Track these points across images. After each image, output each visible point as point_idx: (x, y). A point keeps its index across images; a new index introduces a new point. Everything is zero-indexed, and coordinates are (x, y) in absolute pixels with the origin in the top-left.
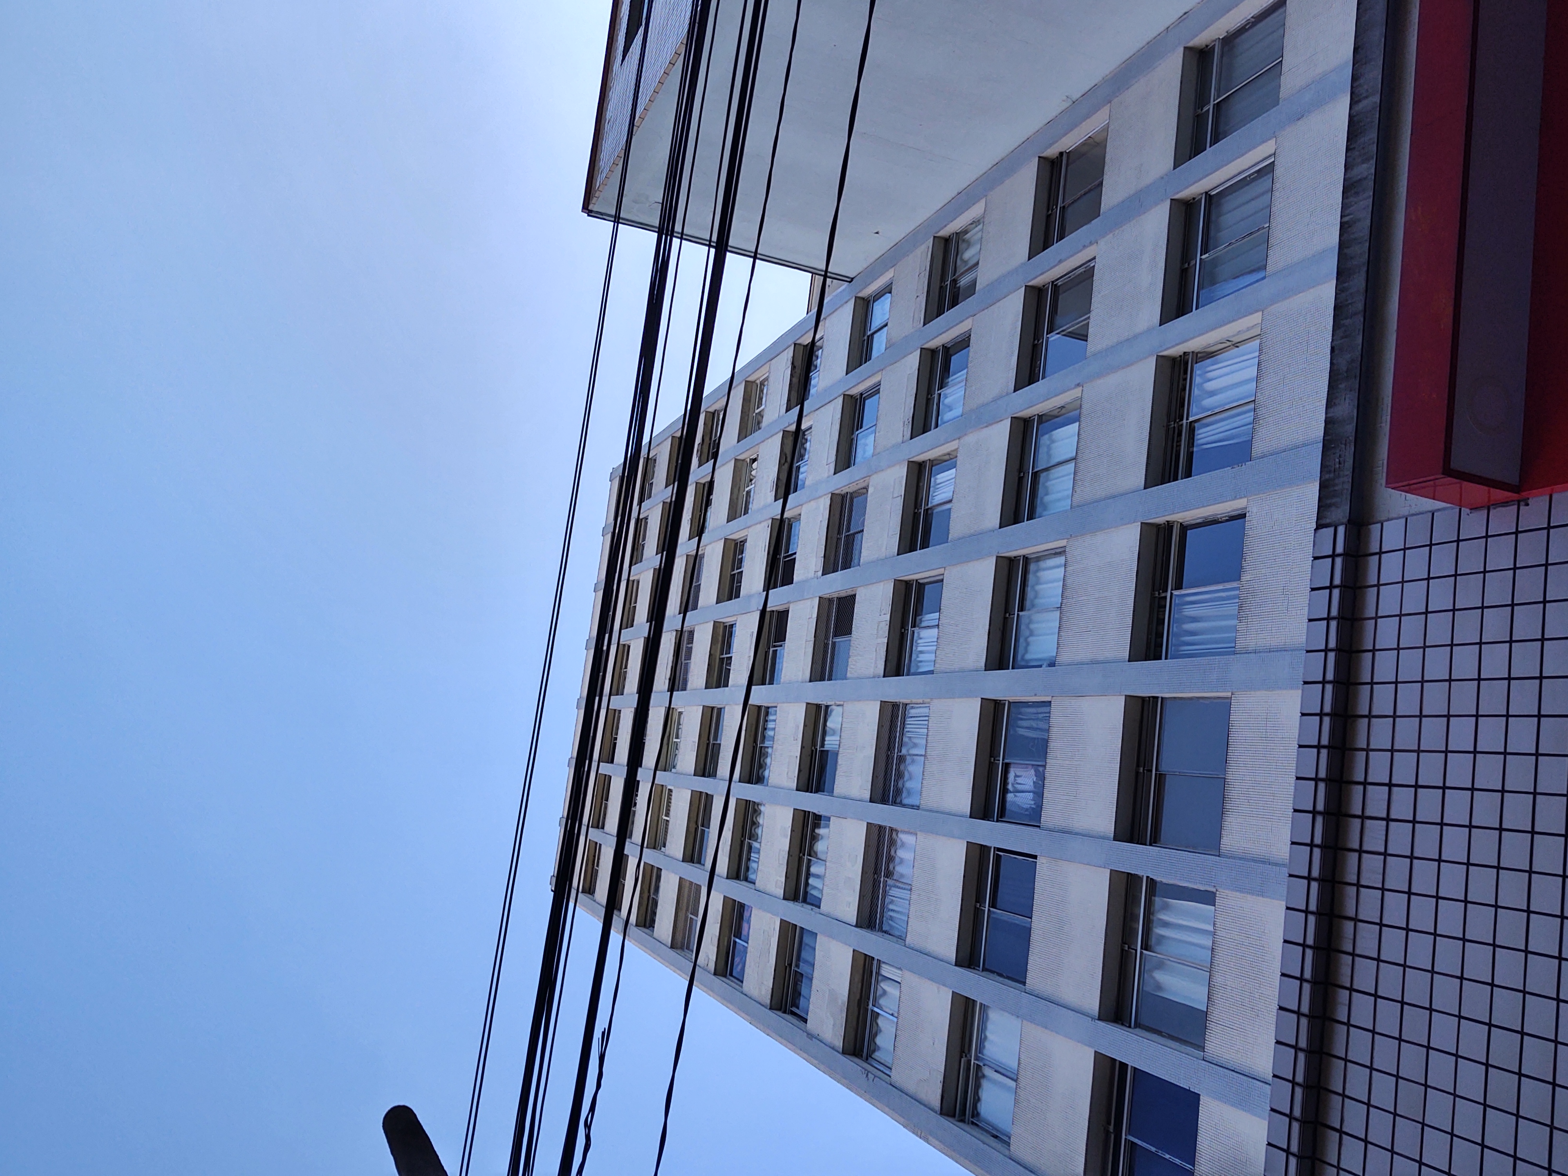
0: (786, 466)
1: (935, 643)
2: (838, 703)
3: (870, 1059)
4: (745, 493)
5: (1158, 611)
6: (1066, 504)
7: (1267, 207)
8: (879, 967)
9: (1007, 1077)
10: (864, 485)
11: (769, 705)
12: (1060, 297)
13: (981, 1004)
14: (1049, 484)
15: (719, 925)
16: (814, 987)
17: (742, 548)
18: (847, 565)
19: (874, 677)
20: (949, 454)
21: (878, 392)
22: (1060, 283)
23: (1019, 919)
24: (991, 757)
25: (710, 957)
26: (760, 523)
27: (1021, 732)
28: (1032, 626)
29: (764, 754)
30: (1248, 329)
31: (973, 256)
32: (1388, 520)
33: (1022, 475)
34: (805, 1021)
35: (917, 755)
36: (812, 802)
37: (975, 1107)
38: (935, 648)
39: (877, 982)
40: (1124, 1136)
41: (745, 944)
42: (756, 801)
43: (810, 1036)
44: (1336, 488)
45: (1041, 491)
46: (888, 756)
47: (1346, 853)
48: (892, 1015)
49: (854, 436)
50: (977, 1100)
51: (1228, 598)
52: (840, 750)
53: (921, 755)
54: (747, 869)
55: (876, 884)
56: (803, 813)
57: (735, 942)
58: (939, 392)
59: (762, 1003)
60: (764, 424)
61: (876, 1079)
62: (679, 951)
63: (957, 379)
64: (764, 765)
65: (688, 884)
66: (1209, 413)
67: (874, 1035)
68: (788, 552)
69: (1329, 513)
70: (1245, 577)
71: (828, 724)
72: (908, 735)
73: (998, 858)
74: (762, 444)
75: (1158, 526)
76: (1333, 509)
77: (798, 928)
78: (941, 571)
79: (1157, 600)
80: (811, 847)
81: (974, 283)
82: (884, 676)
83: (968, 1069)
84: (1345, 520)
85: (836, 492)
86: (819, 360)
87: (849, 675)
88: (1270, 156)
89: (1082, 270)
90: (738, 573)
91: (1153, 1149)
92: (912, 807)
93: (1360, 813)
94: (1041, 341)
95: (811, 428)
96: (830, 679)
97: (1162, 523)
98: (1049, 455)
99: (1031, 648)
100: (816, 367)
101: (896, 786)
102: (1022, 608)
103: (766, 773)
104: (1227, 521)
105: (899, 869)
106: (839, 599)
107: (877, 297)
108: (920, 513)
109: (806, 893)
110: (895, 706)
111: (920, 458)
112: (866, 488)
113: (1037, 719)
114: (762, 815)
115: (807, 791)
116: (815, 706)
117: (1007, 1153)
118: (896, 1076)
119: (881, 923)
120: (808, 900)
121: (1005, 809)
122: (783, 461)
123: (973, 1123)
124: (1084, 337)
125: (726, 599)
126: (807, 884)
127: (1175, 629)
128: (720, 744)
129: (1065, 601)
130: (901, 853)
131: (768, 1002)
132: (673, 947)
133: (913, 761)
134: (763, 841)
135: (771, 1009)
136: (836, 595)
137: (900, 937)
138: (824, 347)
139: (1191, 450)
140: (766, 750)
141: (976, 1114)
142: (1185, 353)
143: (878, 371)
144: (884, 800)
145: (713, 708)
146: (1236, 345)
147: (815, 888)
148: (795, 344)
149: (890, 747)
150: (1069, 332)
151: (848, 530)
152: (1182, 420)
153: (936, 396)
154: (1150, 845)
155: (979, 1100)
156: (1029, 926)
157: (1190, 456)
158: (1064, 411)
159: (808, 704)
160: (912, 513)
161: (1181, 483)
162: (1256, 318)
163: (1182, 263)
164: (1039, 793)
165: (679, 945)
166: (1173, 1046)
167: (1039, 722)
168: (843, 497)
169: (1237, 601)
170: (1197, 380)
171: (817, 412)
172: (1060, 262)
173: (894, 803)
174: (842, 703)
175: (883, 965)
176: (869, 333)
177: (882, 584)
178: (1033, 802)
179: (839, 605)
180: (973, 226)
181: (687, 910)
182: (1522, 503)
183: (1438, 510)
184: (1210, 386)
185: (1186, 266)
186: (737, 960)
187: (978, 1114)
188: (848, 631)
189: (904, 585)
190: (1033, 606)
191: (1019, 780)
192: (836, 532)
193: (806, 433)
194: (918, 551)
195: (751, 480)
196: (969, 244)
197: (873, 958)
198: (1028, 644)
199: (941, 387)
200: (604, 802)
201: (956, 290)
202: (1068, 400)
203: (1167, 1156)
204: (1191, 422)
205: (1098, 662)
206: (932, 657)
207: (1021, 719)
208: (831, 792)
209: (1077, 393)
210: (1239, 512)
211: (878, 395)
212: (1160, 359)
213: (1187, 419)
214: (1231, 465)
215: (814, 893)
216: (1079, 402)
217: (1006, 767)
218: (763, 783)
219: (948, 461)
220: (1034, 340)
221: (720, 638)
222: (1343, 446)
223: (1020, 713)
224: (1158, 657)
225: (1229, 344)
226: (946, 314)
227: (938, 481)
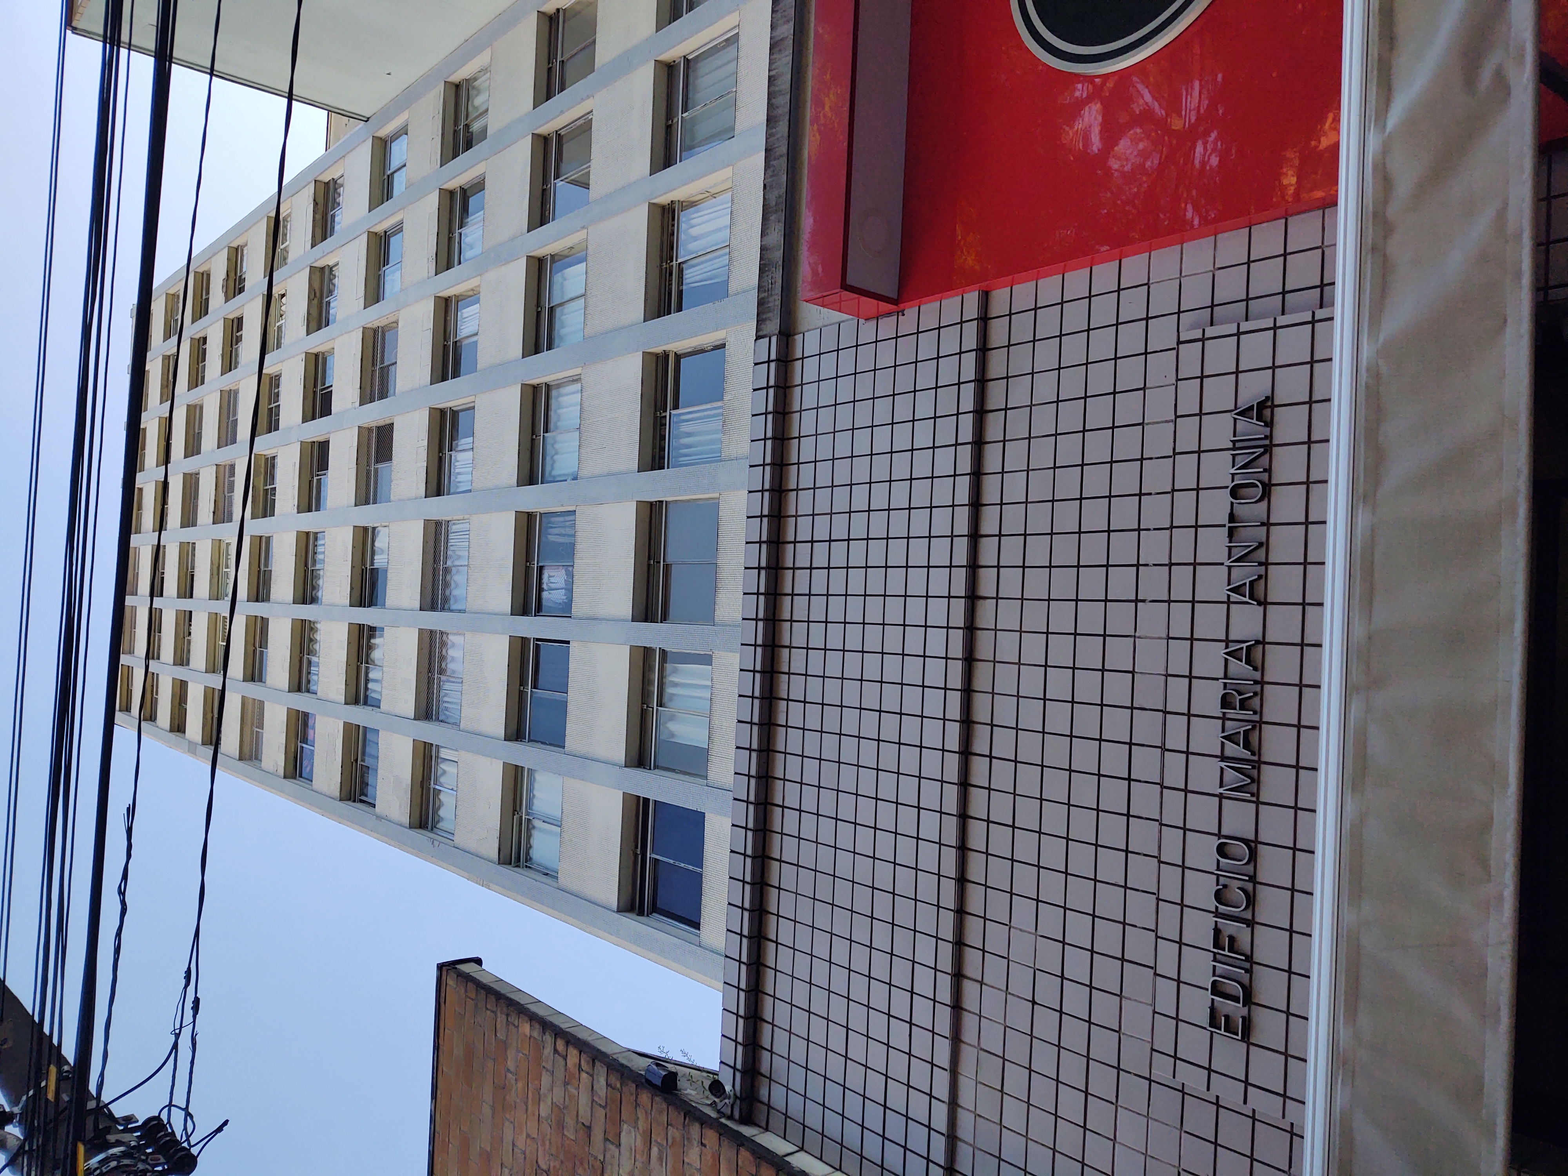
0: (316, 302)
1: (471, 465)
2: (384, 524)
3: (434, 829)
4: (276, 328)
5: (660, 429)
6: (579, 337)
7: (734, 73)
8: (438, 752)
9: (552, 824)
10: (394, 319)
11: (317, 531)
12: (564, 146)
13: (529, 769)
14: (563, 318)
15: (285, 734)
16: (379, 776)
17: (277, 381)
18: (383, 395)
19: (416, 498)
20: (473, 290)
21: (401, 230)
22: (562, 132)
23: (558, 696)
24: (527, 562)
25: (279, 763)
26: (293, 357)
27: (551, 538)
28: (557, 446)
29: (316, 577)
30: (723, 182)
31: (483, 103)
32: (808, 331)
33: (540, 309)
34: (374, 806)
35: (461, 566)
36: (366, 616)
37: (528, 853)
38: (471, 469)
39: (437, 764)
40: (648, 856)
41: (312, 748)
42: (311, 619)
43: (379, 818)
44: (770, 305)
45: (557, 325)
46: (434, 569)
47: (783, 597)
48: (452, 789)
49: (381, 272)
50: (529, 847)
51: (714, 416)
52: (389, 567)
53: (465, 566)
54: (309, 682)
55: (430, 681)
56: (358, 626)
57: (302, 747)
58: (460, 231)
59: (332, 796)
60: (289, 260)
61: (441, 844)
62: (248, 762)
63: (475, 220)
64: (317, 587)
65: (250, 701)
66: (694, 255)
67: (436, 811)
68: (324, 385)
69: (765, 326)
70: (727, 397)
71: (376, 544)
72: (452, 548)
73: (537, 647)
74: (290, 279)
75: (657, 355)
76: (768, 322)
77: (361, 728)
78: (472, 399)
79: (659, 418)
80: (368, 655)
81: (484, 130)
82: (425, 497)
83: (521, 824)
84: (777, 332)
85: (367, 326)
86: (341, 197)
87: (392, 498)
88: (735, 27)
89: (581, 122)
90: (276, 406)
91: (672, 861)
92: (460, 611)
93: (792, 566)
94: (549, 186)
95: (337, 264)
96: (374, 503)
97: (659, 352)
98: (563, 292)
99: (557, 465)
100: (339, 204)
101: (444, 594)
102: (546, 431)
103: (320, 594)
104: (712, 350)
105: (451, 666)
106: (378, 428)
107: (395, 137)
108: (450, 345)
109: (366, 697)
110: (438, 524)
111: (445, 294)
112: (397, 322)
113: (565, 527)
114: (319, 632)
115: (360, 606)
116: (362, 529)
117: (555, 885)
118: (458, 840)
119: (438, 713)
120: (369, 703)
121: (542, 605)
122: (312, 296)
123: (526, 866)
124: (586, 186)
125: (265, 432)
126: (366, 689)
127: (674, 443)
128: (271, 571)
129: (583, 422)
130: (452, 653)
131: (338, 794)
132: (241, 758)
133: (458, 572)
134: (321, 656)
135: (340, 800)
136: (374, 424)
137: (454, 724)
138: (345, 185)
139: (681, 288)
140: (318, 572)
141: (528, 859)
142: (672, 201)
143: (400, 209)
144: (433, 607)
145: (261, 537)
146: (714, 196)
147: (375, 691)
148: (315, 181)
149: (436, 560)
150: (572, 180)
151: (382, 362)
152: (672, 261)
153: (457, 235)
154: (661, 622)
155: (531, 847)
156: (565, 700)
157: (680, 293)
158: (573, 251)
159: (355, 527)
160: (442, 345)
161: (674, 316)
162: (727, 172)
163: (667, 120)
164: (569, 590)
165: (247, 757)
166: (684, 779)
167: (567, 529)
168: (375, 331)
169: (721, 418)
170: (683, 226)
171: (343, 248)
172: (562, 112)
173: (443, 609)
174: (387, 524)
175: (441, 750)
176: (389, 173)
177: (418, 411)
178: (565, 597)
179: (378, 434)
180: (482, 73)
181: (252, 724)
182: (900, 314)
183: (843, 321)
184: (694, 232)
185: (670, 122)
186: (305, 763)
187: (531, 859)
188: (389, 458)
189: (438, 413)
190: (557, 428)
191: (552, 580)
192: (371, 364)
193: (334, 269)
194: (450, 380)
195: (281, 316)
196: (479, 92)
197: (432, 745)
198: (554, 462)
199: (461, 227)
200: (157, 634)
201: (469, 134)
202: (576, 241)
203: (682, 865)
204: (680, 264)
205: (613, 474)
206: (469, 477)
207: (552, 527)
208: (383, 605)
209: (582, 234)
210: (721, 342)
211: (401, 234)
212: (652, 206)
213: (676, 261)
214: (712, 301)
215: (374, 695)
216: (585, 244)
217: (541, 569)
218: (318, 603)
219: (471, 297)
220: (543, 185)
221: (262, 470)
222: (774, 269)
223: (549, 523)
224: (662, 467)
225: (708, 194)
226: (461, 156)
227: (465, 315)
